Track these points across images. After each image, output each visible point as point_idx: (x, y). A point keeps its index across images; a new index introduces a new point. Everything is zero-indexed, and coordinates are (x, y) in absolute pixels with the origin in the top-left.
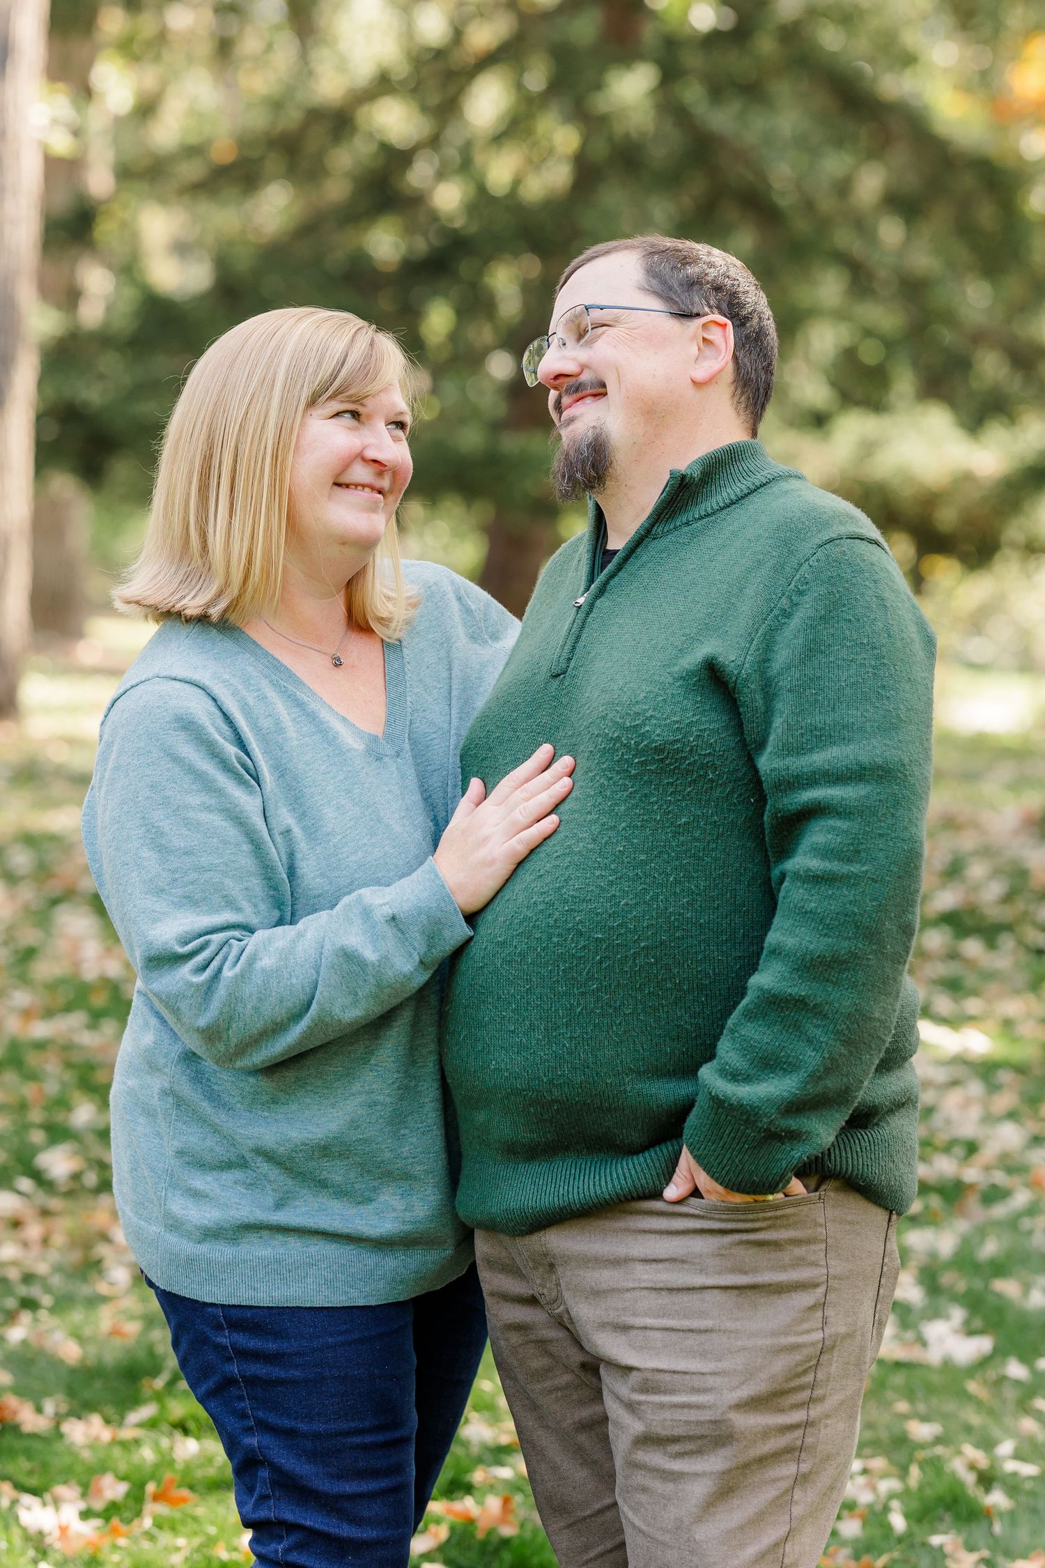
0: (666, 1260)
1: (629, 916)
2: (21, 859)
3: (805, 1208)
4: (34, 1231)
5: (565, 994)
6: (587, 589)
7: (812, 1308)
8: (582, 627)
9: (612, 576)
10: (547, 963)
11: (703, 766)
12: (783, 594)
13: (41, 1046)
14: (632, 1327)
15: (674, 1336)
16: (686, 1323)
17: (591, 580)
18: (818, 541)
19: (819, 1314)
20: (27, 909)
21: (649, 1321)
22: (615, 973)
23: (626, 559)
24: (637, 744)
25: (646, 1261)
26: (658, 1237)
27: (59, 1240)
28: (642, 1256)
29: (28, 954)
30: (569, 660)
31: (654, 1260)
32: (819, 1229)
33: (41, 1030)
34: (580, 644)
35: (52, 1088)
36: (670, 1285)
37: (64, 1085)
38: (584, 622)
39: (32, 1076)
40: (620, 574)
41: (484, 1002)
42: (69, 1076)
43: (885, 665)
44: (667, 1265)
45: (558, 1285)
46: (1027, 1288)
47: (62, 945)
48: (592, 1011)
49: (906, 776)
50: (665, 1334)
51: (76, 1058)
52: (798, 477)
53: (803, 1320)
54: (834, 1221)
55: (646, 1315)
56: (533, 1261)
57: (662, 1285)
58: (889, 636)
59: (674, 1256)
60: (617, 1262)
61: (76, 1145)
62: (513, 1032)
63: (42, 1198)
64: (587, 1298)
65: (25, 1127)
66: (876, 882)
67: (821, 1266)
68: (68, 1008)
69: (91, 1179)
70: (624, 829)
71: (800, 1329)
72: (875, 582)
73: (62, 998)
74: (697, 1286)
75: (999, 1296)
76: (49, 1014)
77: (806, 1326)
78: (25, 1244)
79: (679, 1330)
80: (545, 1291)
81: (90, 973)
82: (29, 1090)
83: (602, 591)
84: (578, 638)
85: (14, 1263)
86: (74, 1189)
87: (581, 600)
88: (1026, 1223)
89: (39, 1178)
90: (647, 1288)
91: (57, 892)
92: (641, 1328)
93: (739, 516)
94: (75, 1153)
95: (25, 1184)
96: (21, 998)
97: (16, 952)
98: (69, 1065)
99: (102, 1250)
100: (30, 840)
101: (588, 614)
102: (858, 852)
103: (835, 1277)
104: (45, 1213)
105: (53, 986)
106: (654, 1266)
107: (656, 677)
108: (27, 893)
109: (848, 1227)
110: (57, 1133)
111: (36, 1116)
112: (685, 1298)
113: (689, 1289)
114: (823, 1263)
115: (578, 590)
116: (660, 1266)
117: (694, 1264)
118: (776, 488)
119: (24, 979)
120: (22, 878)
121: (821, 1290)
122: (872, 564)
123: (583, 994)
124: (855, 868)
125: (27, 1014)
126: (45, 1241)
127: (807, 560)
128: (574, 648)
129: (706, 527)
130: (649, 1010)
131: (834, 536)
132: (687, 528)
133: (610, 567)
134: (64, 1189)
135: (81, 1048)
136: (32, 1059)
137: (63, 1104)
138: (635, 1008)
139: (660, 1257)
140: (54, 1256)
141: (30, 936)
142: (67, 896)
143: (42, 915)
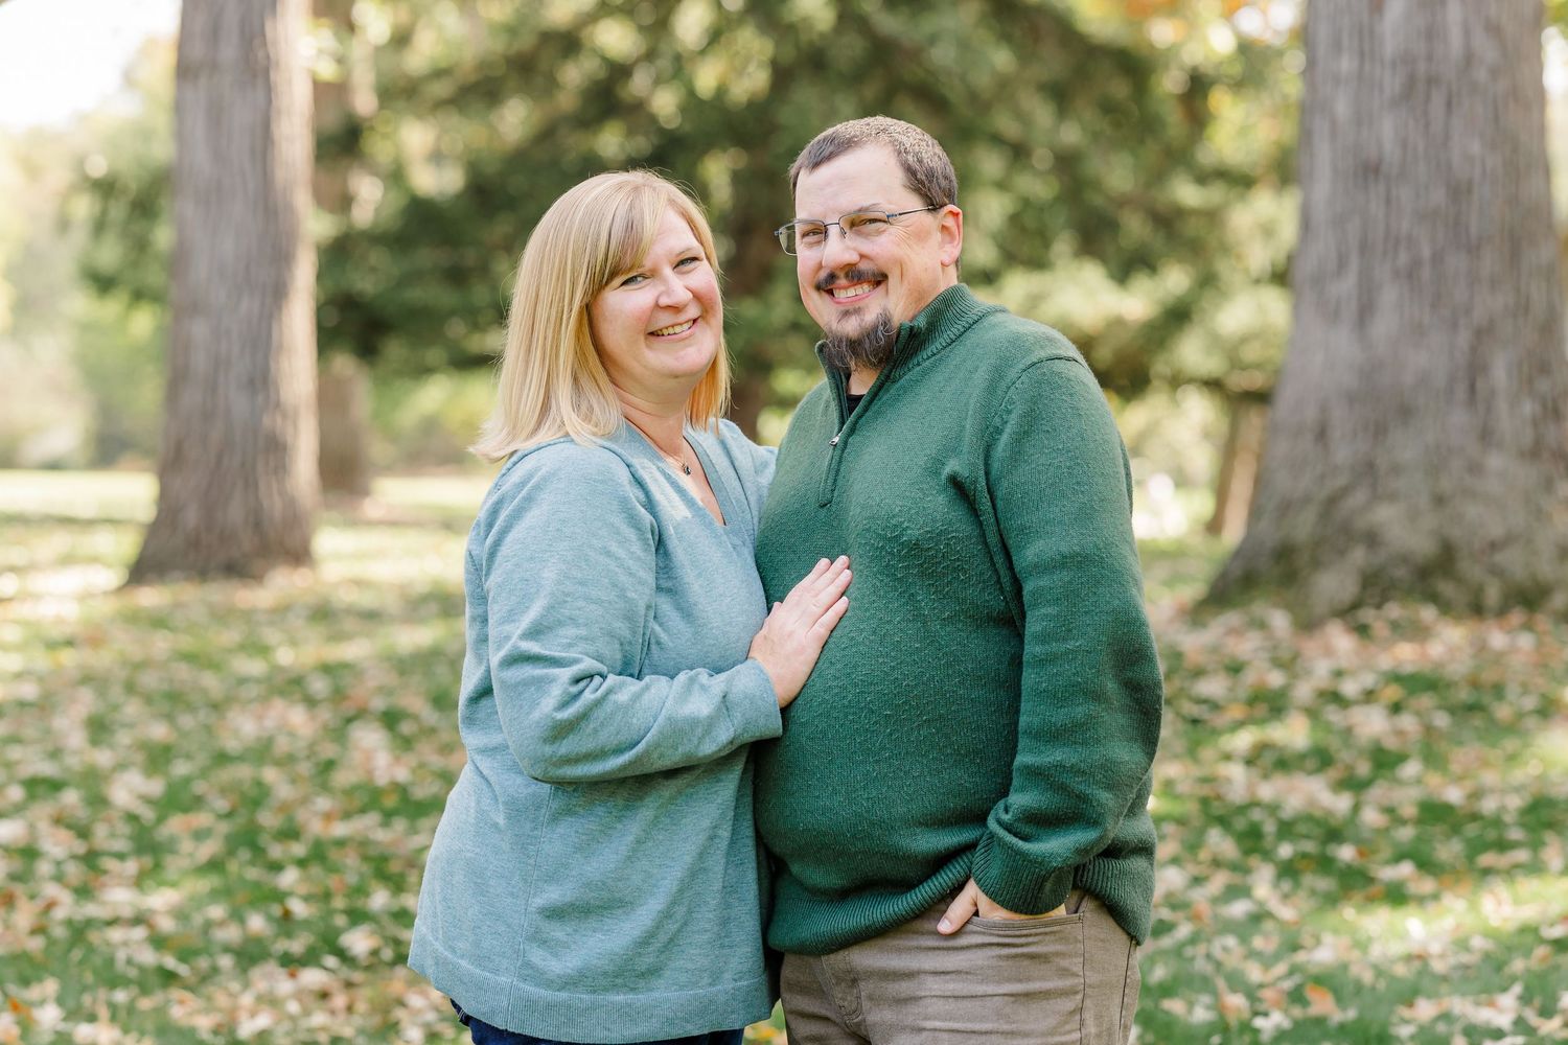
0: (952, 972)
1: (912, 695)
2: (319, 686)
3: (1069, 927)
4: (339, 1001)
5: (862, 762)
6: (840, 430)
7: (1072, 1013)
8: (840, 462)
9: (860, 417)
10: (845, 738)
11: (955, 569)
12: (996, 414)
13: (341, 843)
14: (924, 1029)
15: (959, 1037)
16: (970, 1026)
17: (842, 423)
18: (1021, 366)
19: (1078, 1017)
20: (325, 728)
21: (938, 1024)
22: (903, 743)
23: (871, 401)
24: (899, 551)
25: (935, 973)
26: (945, 952)
27: (361, 1007)
28: (932, 969)
29: (329, 766)
30: (833, 491)
31: (943, 972)
32: (1078, 945)
33: (340, 829)
34: (840, 477)
35: (352, 879)
36: (956, 994)
37: (362, 875)
38: (841, 457)
39: (333, 869)
40: (867, 414)
41: (791, 774)
42: (366, 868)
43: (1079, 464)
44: (953, 976)
45: (859, 997)
46: (1191, 1005)
47: (356, 757)
48: (886, 775)
49: (1102, 558)
50: (951, 1035)
51: (372, 852)
52: (1003, 311)
53: (1066, 1023)
54: (1090, 938)
55: (935, 1019)
56: (836, 977)
57: (949, 994)
58: (1083, 439)
59: (960, 969)
60: (910, 975)
61: (374, 925)
62: (818, 797)
63: (346, 973)
64: (890, 1006)
65: (331, 912)
66: (1090, 653)
67: (1078, 976)
68: (363, 811)
69: (388, 954)
70: (899, 622)
71: (1062, 1030)
72: (1071, 395)
73: (358, 801)
74: (979, 994)
75: (1167, 1013)
76: (347, 815)
77: (1067, 1027)
78: (333, 1012)
79: (963, 1032)
80: (846, 1004)
81: (382, 779)
82: (332, 881)
83: (852, 431)
84: (838, 471)
85: (323, 1029)
86: (374, 964)
87: (836, 440)
88: (1189, 951)
89: (343, 956)
90: (937, 996)
91: (351, 713)
92: (931, 1030)
93: (960, 351)
94: (373, 933)
95: (331, 961)
96: (323, 803)
97: (317, 764)
98: (365, 858)
99: (400, 1014)
100: (327, 669)
101: (843, 451)
102: (1070, 631)
103: (1090, 986)
104: (349, 985)
105: (349, 792)
106: (942, 977)
107: (908, 494)
108: (325, 714)
109: (1100, 944)
110: (357, 917)
111: (339, 903)
112: (967, 1004)
113: (972, 997)
114: (1081, 973)
115: (832, 432)
116: (948, 977)
117: (977, 975)
118: (985, 323)
119: (325, 787)
120: (320, 701)
121: (1079, 997)
122: (1069, 380)
123: (877, 762)
124: (1071, 645)
125: (328, 817)
126: (350, 1009)
127: (1014, 383)
128: (835, 480)
129: (934, 366)
130: (934, 773)
131: (1036, 360)
132: (918, 368)
133: (858, 410)
134: (365, 964)
135: (377, 843)
136: (334, 854)
137: (361, 891)
138: (922, 772)
139: (948, 970)
140: (357, 1020)
141: (329, 750)
142: (360, 714)
143: (339, 732)
